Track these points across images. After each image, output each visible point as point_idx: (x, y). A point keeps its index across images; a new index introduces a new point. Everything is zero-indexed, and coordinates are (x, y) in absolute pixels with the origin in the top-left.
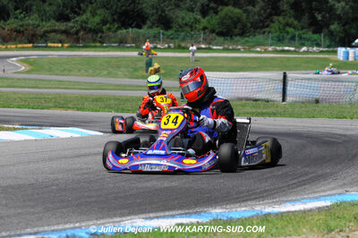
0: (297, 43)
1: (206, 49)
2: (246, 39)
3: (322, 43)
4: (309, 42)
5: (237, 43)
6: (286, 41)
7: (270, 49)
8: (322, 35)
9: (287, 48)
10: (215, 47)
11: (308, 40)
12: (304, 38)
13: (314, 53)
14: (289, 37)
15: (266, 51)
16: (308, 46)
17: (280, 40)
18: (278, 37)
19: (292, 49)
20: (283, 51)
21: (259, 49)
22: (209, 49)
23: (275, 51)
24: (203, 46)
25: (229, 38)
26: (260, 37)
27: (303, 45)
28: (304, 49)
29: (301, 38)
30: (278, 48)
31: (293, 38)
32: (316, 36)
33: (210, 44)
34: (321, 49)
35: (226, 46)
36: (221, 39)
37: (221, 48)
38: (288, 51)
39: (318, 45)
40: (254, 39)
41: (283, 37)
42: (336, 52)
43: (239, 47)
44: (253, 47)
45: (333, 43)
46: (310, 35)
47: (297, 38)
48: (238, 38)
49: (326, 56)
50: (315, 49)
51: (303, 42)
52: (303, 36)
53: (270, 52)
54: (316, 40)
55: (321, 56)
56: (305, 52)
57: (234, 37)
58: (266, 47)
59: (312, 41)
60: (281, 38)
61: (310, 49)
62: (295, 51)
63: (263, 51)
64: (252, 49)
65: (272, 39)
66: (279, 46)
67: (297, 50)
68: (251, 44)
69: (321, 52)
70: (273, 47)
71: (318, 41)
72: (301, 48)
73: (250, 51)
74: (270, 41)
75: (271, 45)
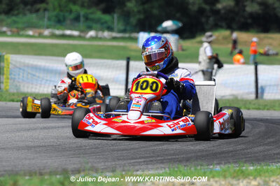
0: (82, 25)
3: (116, 29)
4: (98, 26)
6: (68, 22)
7: (46, 32)
8: (116, 16)
9: (68, 32)
11: (98, 21)
12: (93, 20)
13: (105, 39)
14: (72, 16)
15: (41, 36)
16: (96, 30)
17: (60, 22)
18: (57, 17)
19: (76, 33)
20: (63, 36)
21: (31, 33)
23: (53, 36)
26: (33, 17)
27: (90, 28)
28: (92, 33)
29: (87, 19)
30: (58, 32)
31: (77, 19)
32: (107, 17)
34: (115, 34)
38: (70, 37)
39: (110, 29)
40: (25, 19)
41: (64, 16)
42: (136, 39)
43: (5, 29)
44: (24, 29)
46: (99, 15)
47: (82, 19)
48: (3, 17)
49: (122, 44)
50: (106, 34)
51: (90, 23)
53: (46, 37)
54: (106, 22)
55: (115, 43)
56: (92, 38)
58: (42, 31)
59: (102, 24)
60: (61, 18)
61: (100, 34)
62: (79, 37)
63: (37, 34)
64: (21, 33)
65: (49, 19)
66: (58, 29)
67: (82, 35)
68: (20, 26)
69: (114, 39)
70: (50, 30)
71: (110, 24)
72: (87, 33)
73: (19, 35)
74: (46, 22)
75: (48, 28)
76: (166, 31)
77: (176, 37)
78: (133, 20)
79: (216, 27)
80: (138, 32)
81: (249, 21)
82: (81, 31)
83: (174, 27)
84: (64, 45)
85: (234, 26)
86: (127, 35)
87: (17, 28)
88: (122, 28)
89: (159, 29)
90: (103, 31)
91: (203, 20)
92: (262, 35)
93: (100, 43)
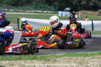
0: (42, 9)
1: (7, 11)
2: (23, 7)
3: (52, 10)
4: (47, 9)
5: (19, 9)
6: (38, 8)
7: (32, 11)
8: (52, 6)
9: (38, 11)
10: (11, 10)
11: (47, 8)
12: (45, 8)
13: (49, 13)
14: (39, 7)
15: (31, 12)
16: (47, 11)
17: (36, 8)
18: (35, 7)
19: (41, 11)
20: (37, 12)
21: (28, 11)
22: (8, 11)
23: (34, 12)
24: (6, 10)
25: (16, 7)
26: (28, 7)
27: (45, 10)
28: (45, 12)
29: (44, 7)
30: (36, 11)
31: (41, 7)
32: (50, 7)
33: (9, 9)
34: (52, 12)
35: (15, 10)
36: (13, 7)
37: (13, 10)
38: (39, 13)
39: (50, 10)
40: (26, 7)
41: (37, 7)
42: (58, 13)
43: (20, 10)
44: (26, 10)
45: (56, 10)
46: (47, 6)
47: (42, 7)
48: (20, 7)
50: (49, 12)
51: (45, 9)
52: (45, 7)
54: (49, 8)
56: (45, 13)
57: (18, 6)
58: (31, 11)
59: (48, 9)
60: (36, 7)
61: (48, 12)
62: (42, 13)
63: (29, 12)
64: (25, 11)
65: (33, 8)
66: (36, 10)
67: (43, 12)
68: (25, 9)
69: (52, 13)
70: (33, 11)
71: (50, 9)
72: (44, 11)
73: (24, 12)
74: (32, 8)
75: (33, 10)
76: (66, 11)
77: (70, 12)
78: (57, 8)
79: (81, 10)
80: (58, 11)
81: (90, 8)
83: (69, 10)
84: (37, 15)
85: (86, 9)
86: (55, 12)
87: (24, 10)
88: (54, 10)
89: (65, 10)
90: (48, 11)
91: (77, 7)
92: (94, 12)
93: (48, 14)
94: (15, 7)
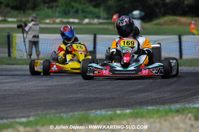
0: (80, 15)
2: (37, 12)
3: (102, 17)
6: (71, 14)
7: (58, 21)
8: (101, 9)
9: (71, 20)
11: (90, 13)
12: (86, 12)
13: (95, 24)
15: (54, 23)
16: (90, 18)
17: (66, 14)
18: (64, 10)
19: (76, 21)
21: (48, 21)
23: (62, 23)
26: (49, 11)
27: (85, 17)
28: (86, 21)
29: (83, 11)
30: (65, 20)
31: (77, 12)
32: (96, 10)
33: (5, 16)
34: (101, 21)
35: (20, 18)
36: (15, 12)
38: (73, 23)
39: (98, 17)
40: (44, 13)
44: (43, 19)
47: (80, 12)
49: (106, 26)
50: (96, 21)
51: (85, 14)
53: (57, 24)
54: (95, 13)
55: (101, 26)
56: (87, 24)
58: (54, 20)
59: (93, 14)
60: (67, 12)
61: (92, 21)
62: (78, 23)
63: (51, 22)
64: (42, 21)
65: (59, 12)
66: (65, 18)
69: (101, 23)
70: (60, 19)
71: (98, 14)
72: (84, 20)
73: (40, 23)
74: (57, 14)
75: (58, 17)
79: (165, 14)
82: (80, 19)
86: (109, 21)
88: (106, 16)
90: (93, 18)
93: (92, 26)
94: (20, 13)
